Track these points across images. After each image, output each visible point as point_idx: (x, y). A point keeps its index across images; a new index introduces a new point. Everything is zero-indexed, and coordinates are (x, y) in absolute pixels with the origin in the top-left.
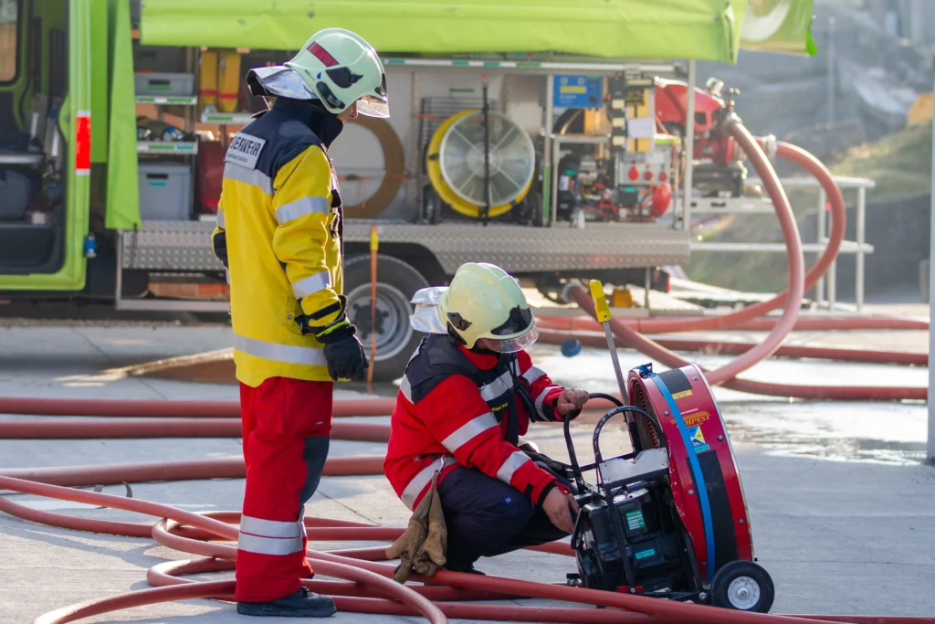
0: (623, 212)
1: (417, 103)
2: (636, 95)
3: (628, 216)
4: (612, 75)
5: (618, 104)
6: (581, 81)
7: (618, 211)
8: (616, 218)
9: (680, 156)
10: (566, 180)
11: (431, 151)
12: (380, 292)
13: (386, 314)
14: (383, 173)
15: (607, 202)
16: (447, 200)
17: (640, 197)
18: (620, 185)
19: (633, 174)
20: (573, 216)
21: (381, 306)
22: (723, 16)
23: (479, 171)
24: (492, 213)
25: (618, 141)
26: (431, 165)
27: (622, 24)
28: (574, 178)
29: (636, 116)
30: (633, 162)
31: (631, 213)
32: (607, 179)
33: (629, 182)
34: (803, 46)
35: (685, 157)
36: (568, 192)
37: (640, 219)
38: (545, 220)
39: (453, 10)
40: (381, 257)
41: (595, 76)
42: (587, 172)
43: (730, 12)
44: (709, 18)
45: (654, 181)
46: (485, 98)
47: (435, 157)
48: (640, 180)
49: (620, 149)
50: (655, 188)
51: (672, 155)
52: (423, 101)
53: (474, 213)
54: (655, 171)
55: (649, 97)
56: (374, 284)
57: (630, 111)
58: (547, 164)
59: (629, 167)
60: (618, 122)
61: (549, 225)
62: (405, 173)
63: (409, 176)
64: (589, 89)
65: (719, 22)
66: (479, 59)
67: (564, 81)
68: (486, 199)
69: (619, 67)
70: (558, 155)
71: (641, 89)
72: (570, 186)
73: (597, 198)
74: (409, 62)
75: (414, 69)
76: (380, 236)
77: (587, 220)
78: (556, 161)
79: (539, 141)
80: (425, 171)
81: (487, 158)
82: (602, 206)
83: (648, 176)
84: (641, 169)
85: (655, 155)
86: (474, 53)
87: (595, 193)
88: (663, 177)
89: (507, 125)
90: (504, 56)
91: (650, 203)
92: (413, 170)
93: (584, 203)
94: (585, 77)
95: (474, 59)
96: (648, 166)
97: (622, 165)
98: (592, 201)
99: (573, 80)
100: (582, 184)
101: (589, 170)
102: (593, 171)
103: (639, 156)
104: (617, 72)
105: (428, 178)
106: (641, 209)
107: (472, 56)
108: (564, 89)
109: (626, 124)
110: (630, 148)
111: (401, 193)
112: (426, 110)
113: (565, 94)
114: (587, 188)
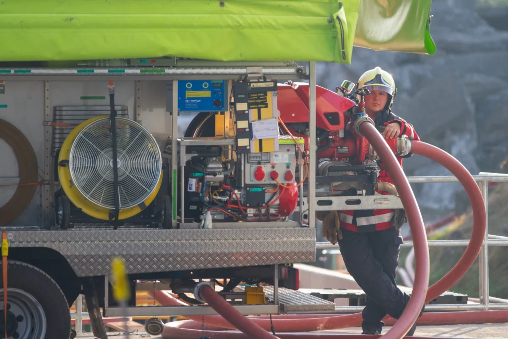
0: (251, 212)
1: (49, 111)
2: (259, 98)
3: (255, 215)
4: (236, 78)
5: (242, 107)
6: (205, 85)
7: (246, 211)
8: (245, 218)
9: (304, 156)
10: (193, 182)
11: (61, 157)
12: (13, 297)
13: (20, 318)
14: (17, 180)
15: (236, 202)
16: (78, 205)
17: (267, 197)
18: (247, 186)
19: (259, 174)
20: (202, 217)
21: (16, 310)
22: (335, 17)
23: (108, 176)
24: (121, 217)
25: (243, 142)
26: (61, 171)
27: (238, 28)
28: (201, 180)
29: (259, 118)
30: (259, 163)
31: (257, 212)
32: (234, 181)
33: (256, 182)
34: (422, 45)
35: (309, 156)
36: (195, 194)
37: (268, 218)
38: (174, 222)
39: (71, 19)
40: (12, 262)
41: (219, 79)
42: (215, 174)
43: (342, 14)
44: (323, 21)
45: (280, 180)
46: (112, 104)
47: (65, 163)
48: (266, 180)
49: (245, 150)
50: (281, 188)
51: (297, 154)
52: (55, 109)
53: (104, 217)
54: (281, 171)
55: (272, 99)
56: (6, 290)
57: (253, 113)
58: (175, 167)
59: (254, 167)
60: (243, 124)
61: (178, 227)
62: (39, 180)
63: (42, 183)
64: (213, 93)
65: (332, 24)
66: (105, 67)
67: (189, 85)
68: (115, 203)
69: (243, 71)
70: (185, 158)
71: (265, 91)
72: (197, 188)
73: (225, 199)
74: (34, 71)
75: (45, 79)
76: (11, 242)
77: (214, 221)
78: (183, 164)
79: (166, 145)
80: (57, 178)
81: (115, 163)
82: (230, 206)
83: (274, 175)
84: (266, 169)
85: (280, 154)
86: (99, 61)
87: (222, 194)
88: (288, 176)
89: (135, 130)
90: (129, 62)
91: (278, 202)
92: (47, 177)
93: (213, 204)
94: (208, 81)
95: (100, 67)
96: (273, 167)
97: (248, 166)
98: (220, 201)
99: (197, 85)
100: (209, 185)
101: (216, 172)
102: (220, 173)
103: (264, 156)
104: (241, 75)
105: (59, 184)
106: (268, 207)
107: (97, 64)
108: (190, 94)
109: (250, 125)
110: (255, 148)
111: (36, 199)
112: (57, 117)
113: (189, 99)
114: (214, 188)
